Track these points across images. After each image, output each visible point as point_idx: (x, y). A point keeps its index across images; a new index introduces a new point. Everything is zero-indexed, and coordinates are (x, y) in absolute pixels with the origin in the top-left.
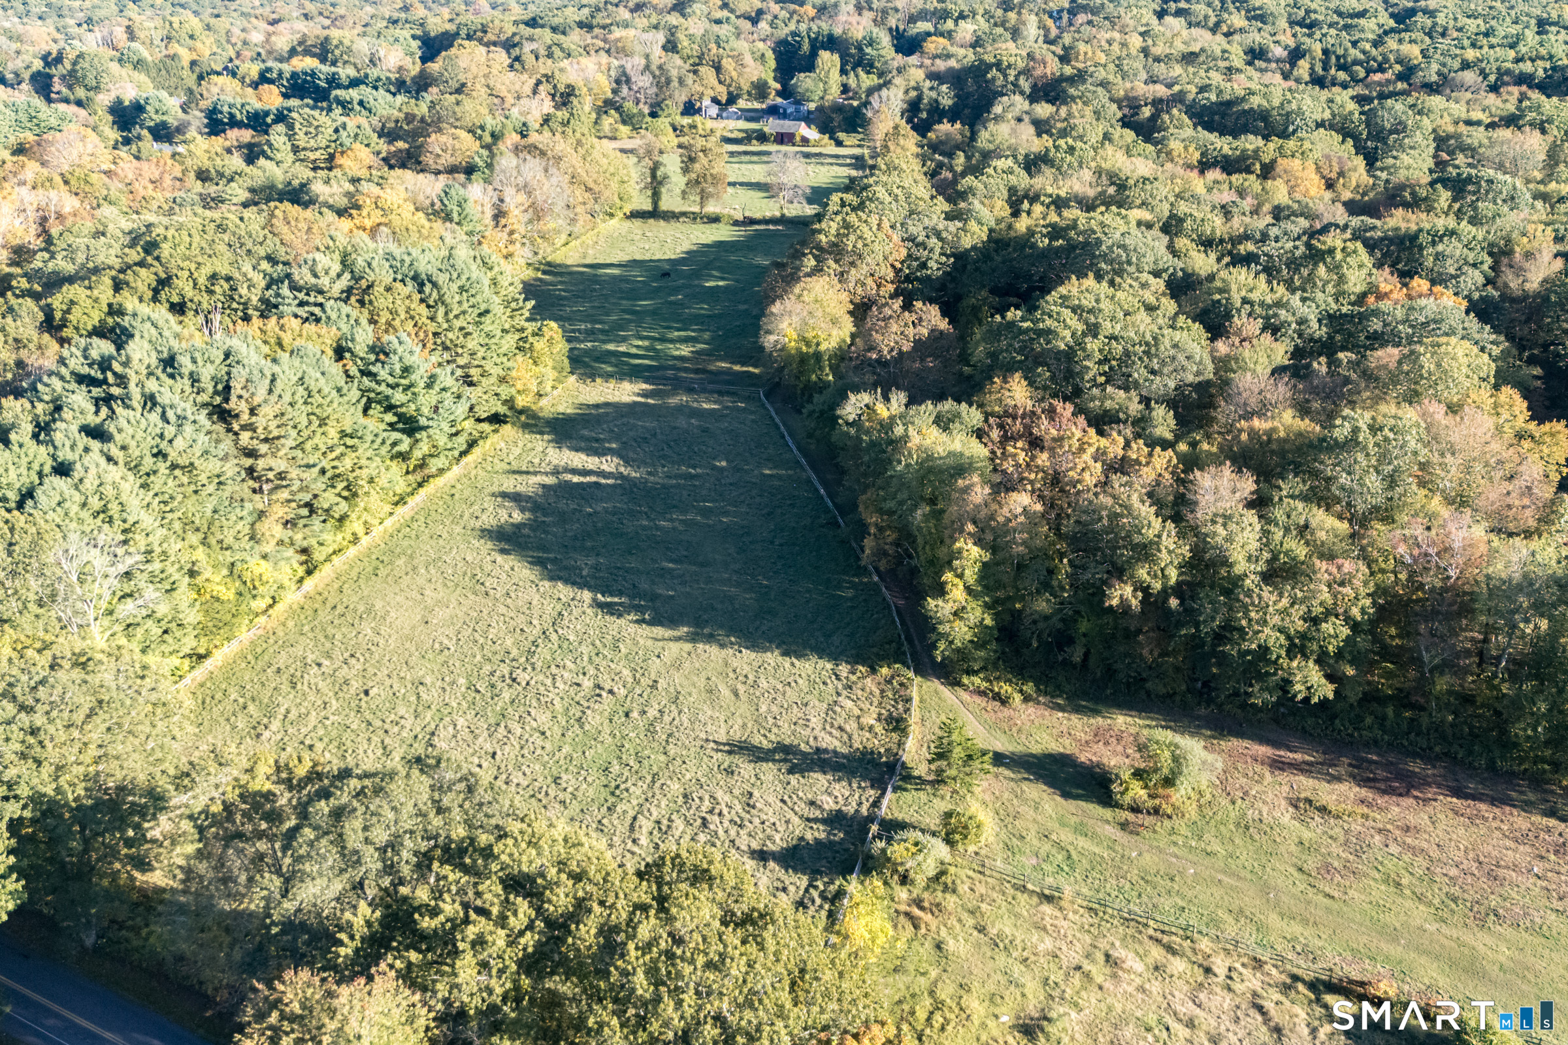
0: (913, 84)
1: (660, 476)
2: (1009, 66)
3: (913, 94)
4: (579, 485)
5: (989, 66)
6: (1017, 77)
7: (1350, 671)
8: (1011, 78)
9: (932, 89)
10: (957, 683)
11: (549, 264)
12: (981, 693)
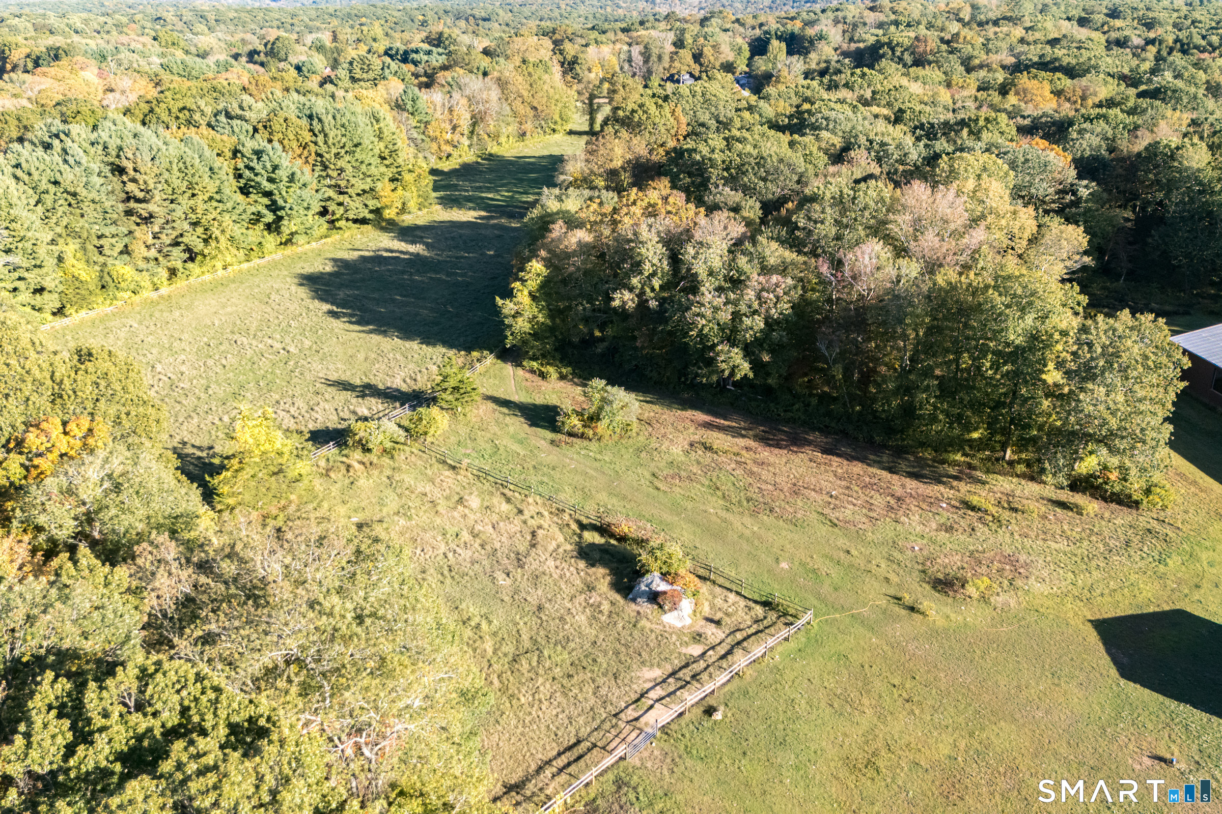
0: (824, 58)
1: (445, 256)
2: (898, 44)
3: (823, 65)
4: (385, 258)
5: (882, 45)
6: (902, 53)
7: (766, 358)
8: (898, 54)
9: (838, 61)
10: (519, 365)
11: (491, 155)
12: (532, 371)
